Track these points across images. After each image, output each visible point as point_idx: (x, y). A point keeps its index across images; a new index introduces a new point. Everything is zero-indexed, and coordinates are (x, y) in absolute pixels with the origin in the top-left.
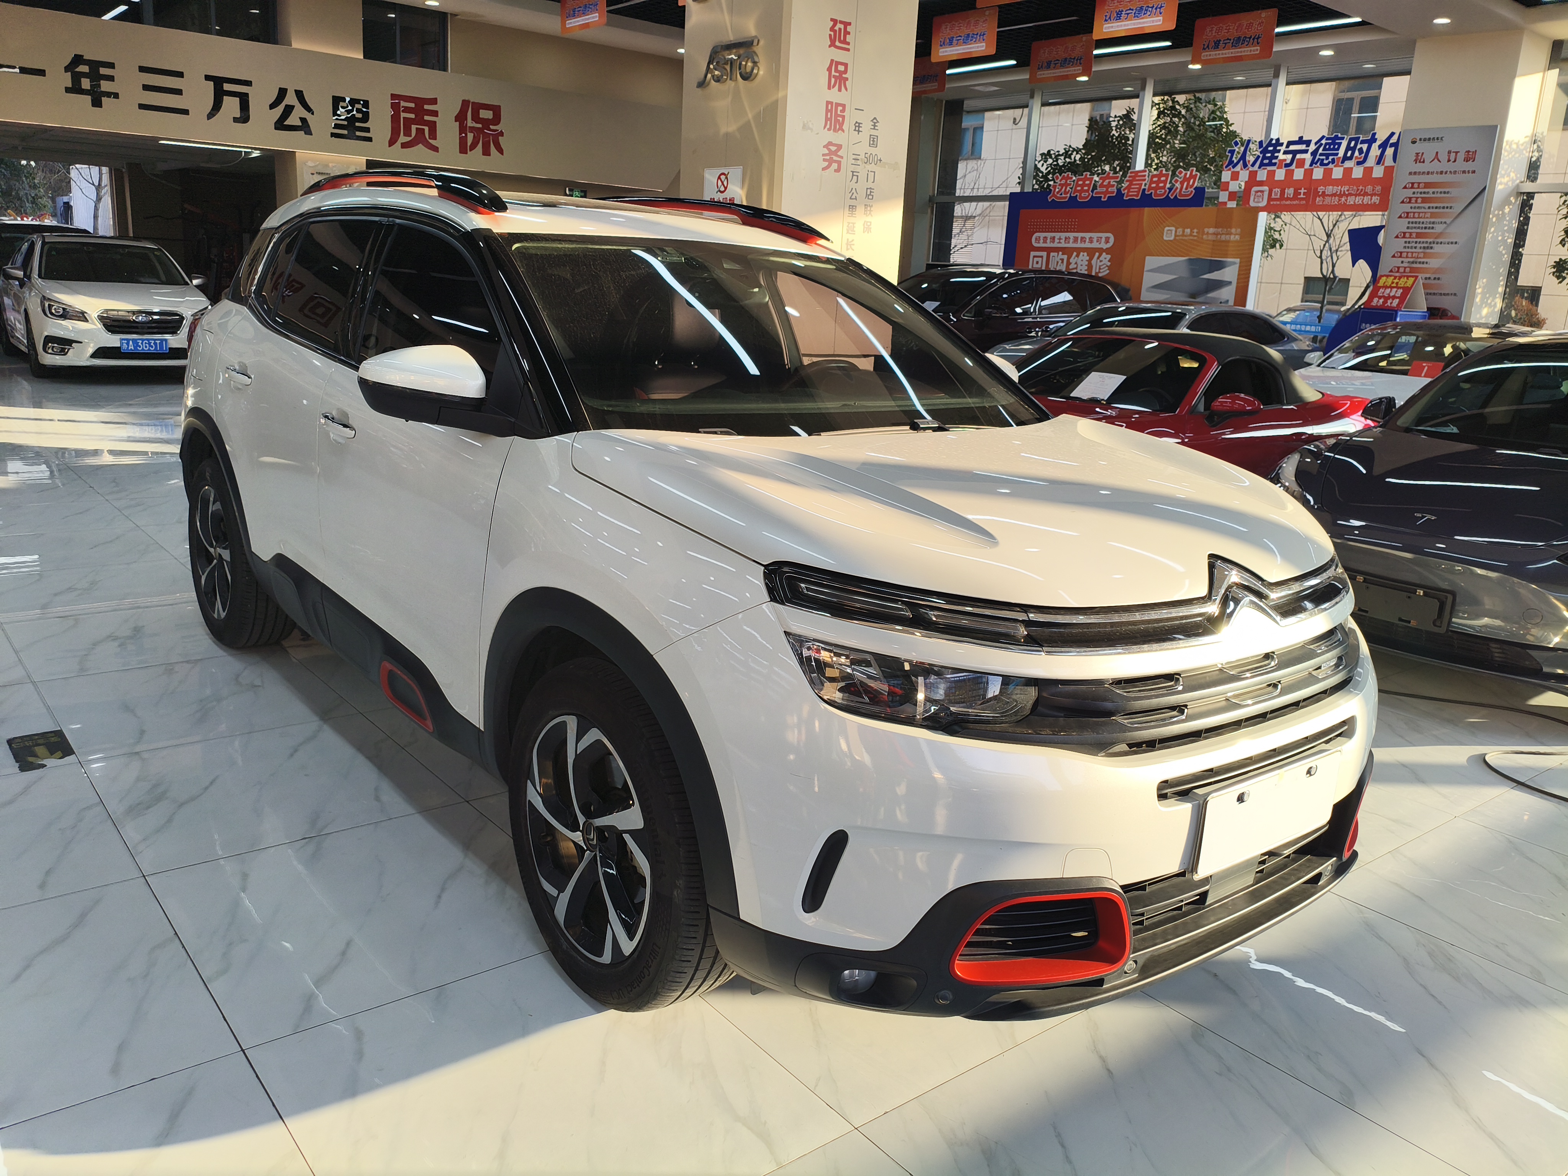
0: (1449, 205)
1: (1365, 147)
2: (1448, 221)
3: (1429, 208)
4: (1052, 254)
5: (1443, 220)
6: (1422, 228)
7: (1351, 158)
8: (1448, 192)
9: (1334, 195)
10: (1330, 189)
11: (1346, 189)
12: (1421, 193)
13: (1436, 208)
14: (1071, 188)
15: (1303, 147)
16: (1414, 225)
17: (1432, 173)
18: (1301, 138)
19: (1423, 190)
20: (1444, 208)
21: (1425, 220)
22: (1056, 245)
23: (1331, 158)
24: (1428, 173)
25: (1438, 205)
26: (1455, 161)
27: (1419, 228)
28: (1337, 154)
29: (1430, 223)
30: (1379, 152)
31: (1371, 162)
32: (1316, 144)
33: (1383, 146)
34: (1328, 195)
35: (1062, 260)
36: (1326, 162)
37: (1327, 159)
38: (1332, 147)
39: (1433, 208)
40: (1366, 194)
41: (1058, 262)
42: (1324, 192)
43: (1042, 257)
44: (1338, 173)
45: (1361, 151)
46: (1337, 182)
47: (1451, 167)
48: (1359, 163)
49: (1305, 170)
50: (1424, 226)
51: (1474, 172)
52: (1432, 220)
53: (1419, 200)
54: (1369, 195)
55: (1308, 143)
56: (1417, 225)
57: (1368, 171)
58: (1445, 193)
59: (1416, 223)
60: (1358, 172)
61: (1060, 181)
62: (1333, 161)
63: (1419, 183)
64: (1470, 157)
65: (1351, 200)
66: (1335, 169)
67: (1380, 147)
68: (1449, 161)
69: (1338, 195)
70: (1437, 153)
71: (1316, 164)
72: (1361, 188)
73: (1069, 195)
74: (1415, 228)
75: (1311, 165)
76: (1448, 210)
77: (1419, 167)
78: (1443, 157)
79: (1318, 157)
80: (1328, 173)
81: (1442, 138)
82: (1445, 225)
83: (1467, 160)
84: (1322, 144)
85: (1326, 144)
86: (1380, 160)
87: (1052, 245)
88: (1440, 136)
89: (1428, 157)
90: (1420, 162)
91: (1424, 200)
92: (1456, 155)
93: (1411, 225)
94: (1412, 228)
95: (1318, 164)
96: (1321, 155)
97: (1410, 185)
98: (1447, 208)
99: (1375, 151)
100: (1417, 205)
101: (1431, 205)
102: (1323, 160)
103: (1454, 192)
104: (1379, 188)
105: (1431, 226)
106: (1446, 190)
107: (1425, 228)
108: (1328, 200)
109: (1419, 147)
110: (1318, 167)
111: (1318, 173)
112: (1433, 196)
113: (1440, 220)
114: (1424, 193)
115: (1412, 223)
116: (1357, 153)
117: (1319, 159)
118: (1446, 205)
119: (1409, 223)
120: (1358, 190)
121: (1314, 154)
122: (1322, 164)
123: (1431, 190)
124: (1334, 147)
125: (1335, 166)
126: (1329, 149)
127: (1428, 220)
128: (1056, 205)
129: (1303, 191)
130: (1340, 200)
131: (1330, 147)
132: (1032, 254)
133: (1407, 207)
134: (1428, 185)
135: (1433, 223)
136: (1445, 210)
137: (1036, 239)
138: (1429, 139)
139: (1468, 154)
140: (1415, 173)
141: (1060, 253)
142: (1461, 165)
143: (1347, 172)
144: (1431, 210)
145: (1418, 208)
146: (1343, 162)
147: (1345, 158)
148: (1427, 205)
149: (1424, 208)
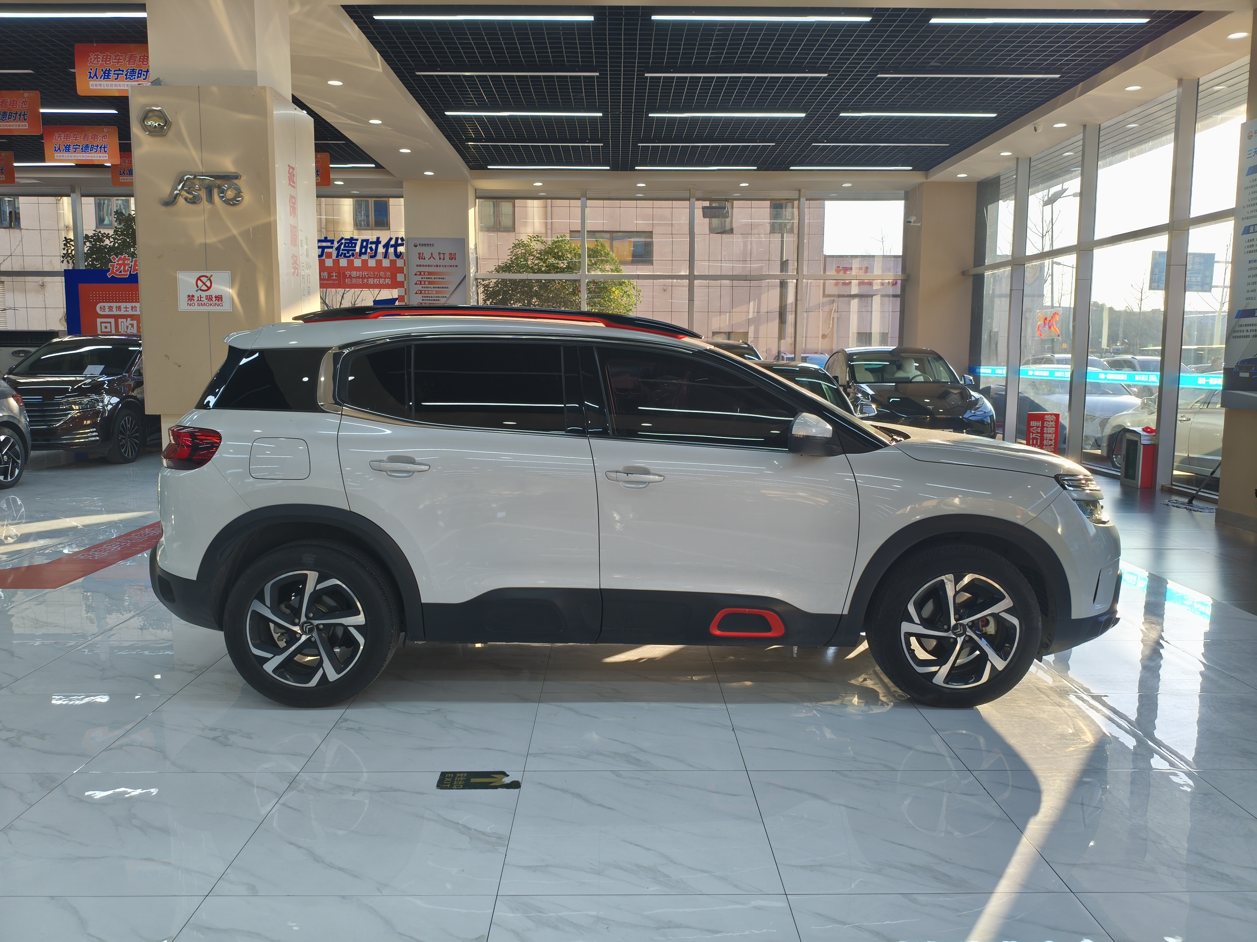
0: (446, 286)
1: (374, 246)
2: (448, 296)
3: (434, 288)
4: (120, 320)
5: (444, 295)
6: (432, 300)
7: (365, 253)
8: (444, 278)
9: (359, 277)
10: (354, 274)
11: (366, 274)
12: (427, 278)
13: (438, 288)
14: (131, 267)
15: (329, 244)
16: (426, 298)
17: (431, 266)
18: (326, 238)
19: (428, 277)
20: (443, 288)
21: (433, 295)
22: (122, 312)
23: (351, 252)
24: (429, 266)
25: (439, 286)
26: (444, 259)
27: (430, 300)
28: (355, 250)
29: (436, 297)
30: (384, 251)
31: (380, 256)
32: (338, 242)
33: (387, 246)
34: (353, 278)
35: (132, 325)
36: (347, 255)
37: (348, 253)
38: (350, 245)
39: (436, 288)
40: (380, 277)
41: (127, 327)
42: (350, 276)
43: (110, 323)
44: (357, 263)
45: (371, 248)
46: (357, 269)
47: (441, 262)
48: (371, 257)
49: (333, 260)
50: (433, 299)
51: (457, 266)
52: (437, 295)
53: (427, 283)
54: (383, 278)
55: (332, 242)
56: (429, 299)
57: (379, 262)
58: (442, 278)
59: (427, 297)
60: (372, 263)
61: (118, 261)
62: (353, 255)
63: (424, 272)
64: (452, 257)
65: (371, 281)
66: (355, 260)
67: (384, 247)
68: (440, 259)
69: (361, 278)
70: (432, 253)
71: (341, 256)
72: (376, 273)
73: (129, 273)
74: (427, 300)
75: (337, 256)
76: (446, 289)
77: (422, 262)
78: (436, 256)
79: (341, 252)
80: (351, 263)
81: (433, 244)
82: (446, 299)
83: (451, 259)
84: (342, 243)
85: (346, 243)
86: (386, 255)
87: (118, 313)
88: (432, 243)
89: (427, 256)
90: (422, 259)
91: (430, 283)
92: (444, 255)
93: (424, 298)
94: (425, 300)
95: (343, 256)
96: (343, 250)
97: (419, 273)
98: (445, 288)
99: (381, 250)
100: (426, 286)
101: (435, 286)
102: (345, 253)
103: (447, 278)
104: (388, 273)
105: (437, 299)
106: (442, 277)
107: (434, 300)
108: (354, 281)
109: (420, 249)
110: (342, 258)
111: (343, 262)
112: (435, 280)
113: (442, 295)
114: (429, 278)
115: (425, 297)
116: (369, 250)
117: (342, 253)
118: (444, 286)
119: (423, 297)
120: (374, 274)
121: (338, 249)
122: (345, 256)
123: (433, 277)
124: (352, 245)
125: (355, 258)
126: (348, 247)
127: (435, 295)
128: (114, 280)
129: (334, 274)
130: (363, 281)
131: (348, 245)
132: (99, 320)
133: (419, 287)
134: (430, 273)
135: (438, 297)
136: (444, 289)
137: (101, 308)
138: (425, 245)
139: (451, 255)
140: (420, 266)
141: (129, 319)
142: (447, 262)
143: (365, 262)
144: (435, 289)
145: (427, 287)
146: (360, 256)
147: (361, 253)
148: (432, 286)
149: (430, 287)
